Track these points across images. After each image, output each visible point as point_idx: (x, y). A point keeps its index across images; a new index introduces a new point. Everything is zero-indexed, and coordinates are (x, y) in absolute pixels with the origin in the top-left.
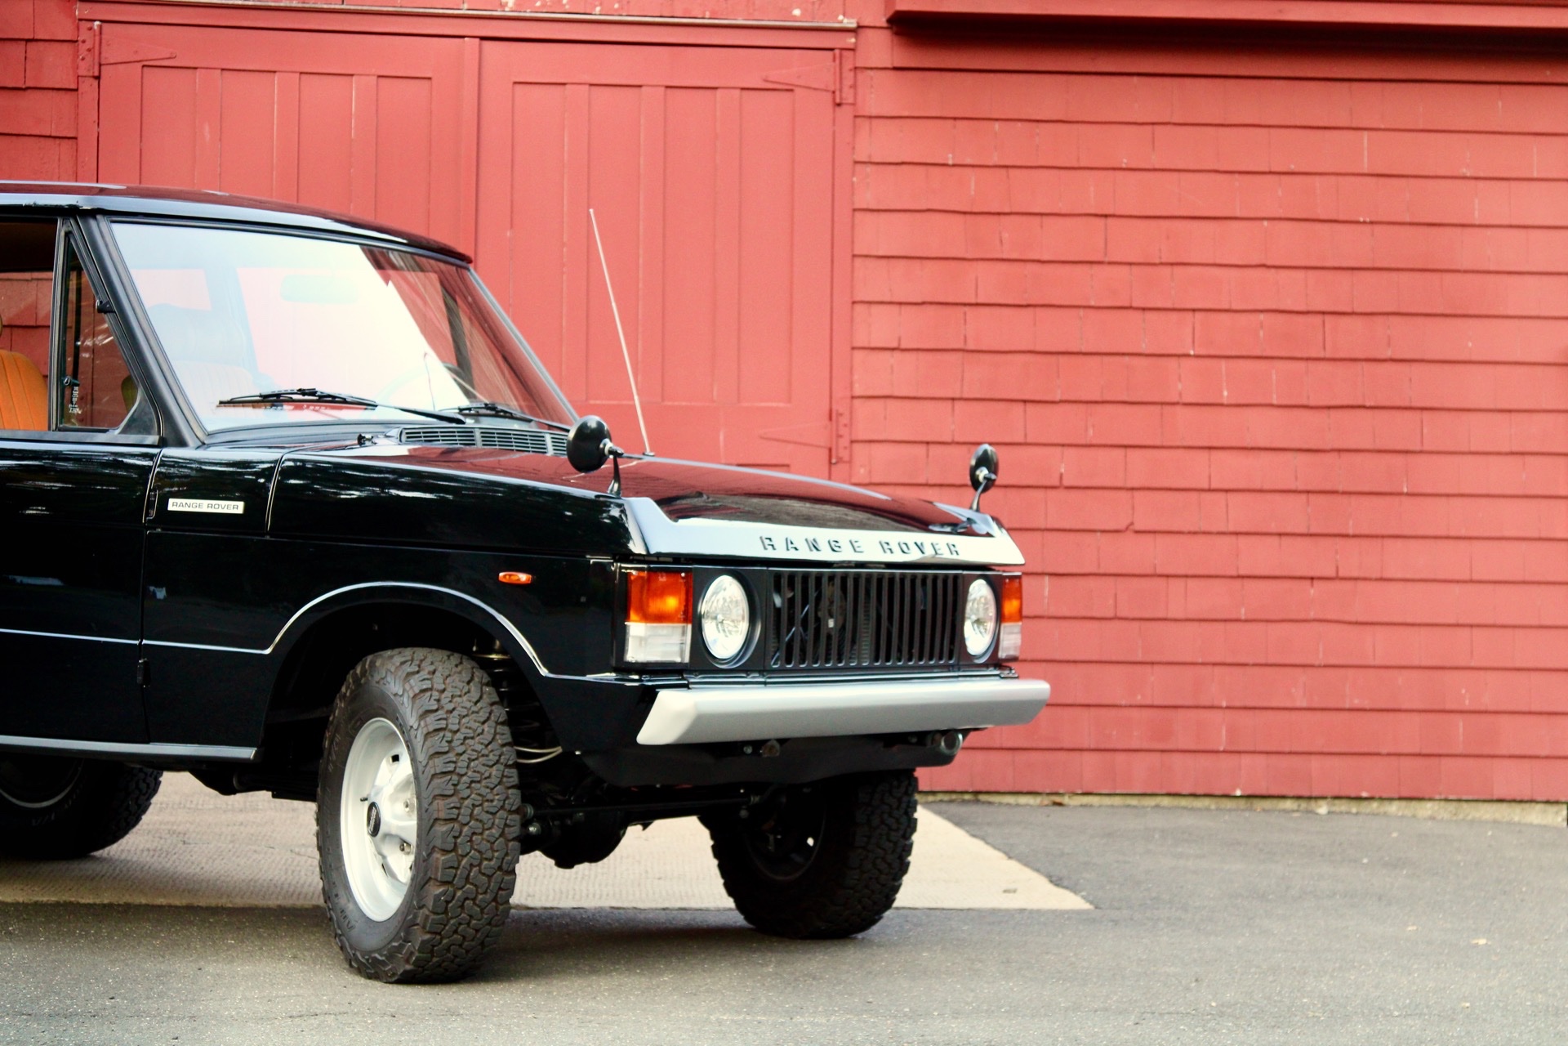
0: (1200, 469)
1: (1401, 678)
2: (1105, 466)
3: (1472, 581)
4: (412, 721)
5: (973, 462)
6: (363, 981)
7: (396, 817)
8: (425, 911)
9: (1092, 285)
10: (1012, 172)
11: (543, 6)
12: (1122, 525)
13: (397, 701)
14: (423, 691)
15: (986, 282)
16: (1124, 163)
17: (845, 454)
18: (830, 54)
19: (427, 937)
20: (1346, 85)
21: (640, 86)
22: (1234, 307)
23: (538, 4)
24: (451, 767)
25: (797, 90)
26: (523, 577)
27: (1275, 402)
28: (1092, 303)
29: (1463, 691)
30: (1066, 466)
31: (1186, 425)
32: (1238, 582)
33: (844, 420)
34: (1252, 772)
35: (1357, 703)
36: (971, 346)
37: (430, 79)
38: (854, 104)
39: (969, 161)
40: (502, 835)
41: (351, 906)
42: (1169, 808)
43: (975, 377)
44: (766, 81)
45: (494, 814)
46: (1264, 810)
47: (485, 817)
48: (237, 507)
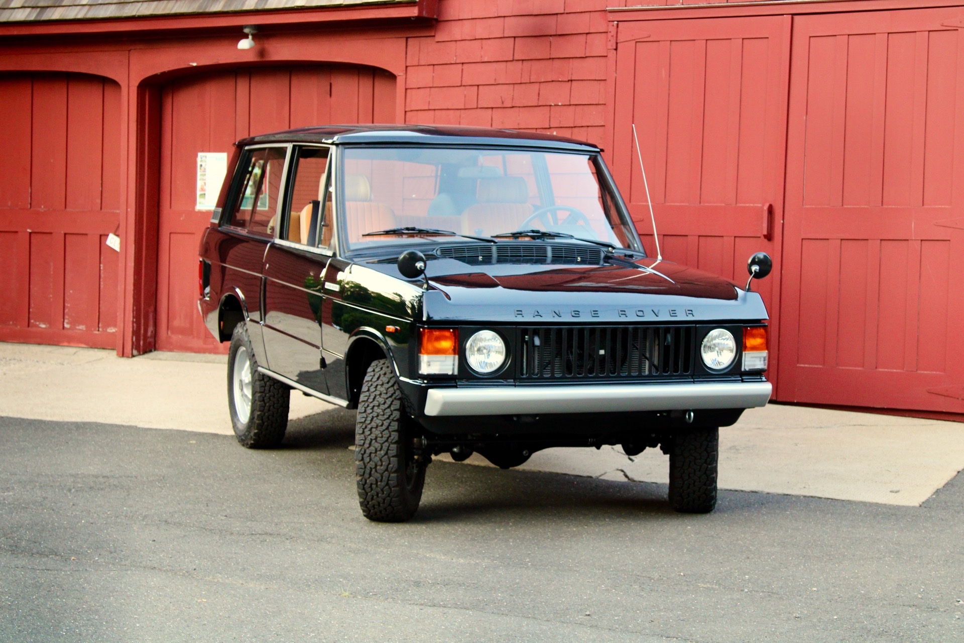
5: (749, 261)
21: (875, 34)
25: (960, 30)
37: (768, 38)
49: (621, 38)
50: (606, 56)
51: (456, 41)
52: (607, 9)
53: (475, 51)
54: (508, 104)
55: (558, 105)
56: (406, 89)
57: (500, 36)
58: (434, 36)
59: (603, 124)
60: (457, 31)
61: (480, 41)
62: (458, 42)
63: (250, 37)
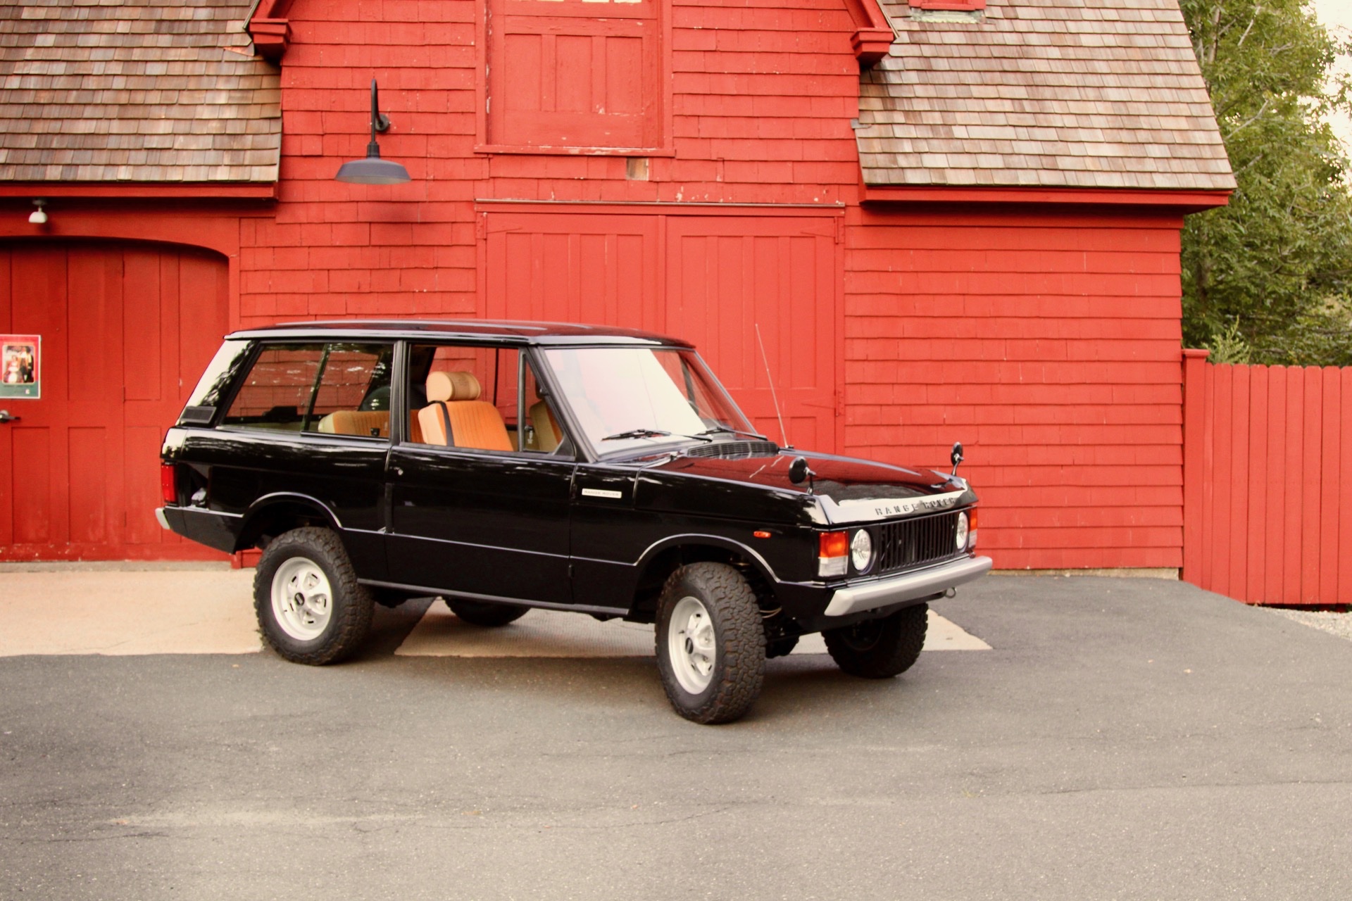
0: (1009, 415)
1: (1103, 512)
2: (965, 414)
3: (1136, 465)
4: (712, 602)
5: (952, 451)
6: (686, 723)
7: (702, 645)
8: (721, 694)
9: (957, 328)
10: (920, 274)
11: (696, 199)
12: (973, 442)
13: (703, 592)
14: (717, 588)
15: (908, 327)
16: (972, 269)
17: (842, 411)
18: (832, 219)
19: (722, 706)
20: (1075, 230)
21: (742, 237)
22: (1025, 337)
23: (693, 198)
24: (733, 626)
25: (818, 238)
26: (767, 535)
27: (1044, 381)
28: (958, 336)
29: (1132, 517)
30: (946, 414)
31: (1003, 394)
32: (1027, 469)
33: (842, 395)
34: (1036, 557)
35: (1083, 524)
36: (901, 358)
37: (641, 235)
38: (844, 243)
39: (899, 269)
40: (758, 657)
41: (676, 685)
42: (997, 576)
43: (904, 373)
44: (802, 233)
45: (754, 648)
46: (1041, 576)
47: (750, 650)
48: (617, 495)
49: (491, 229)
50: (475, 246)
51: (300, 224)
52: (478, 200)
53: (324, 235)
54: (365, 288)
55: (422, 292)
56: (241, 271)
57: (353, 221)
58: (274, 218)
59: (473, 310)
60: (301, 214)
61: (329, 225)
62: (303, 226)
63: (40, 209)
